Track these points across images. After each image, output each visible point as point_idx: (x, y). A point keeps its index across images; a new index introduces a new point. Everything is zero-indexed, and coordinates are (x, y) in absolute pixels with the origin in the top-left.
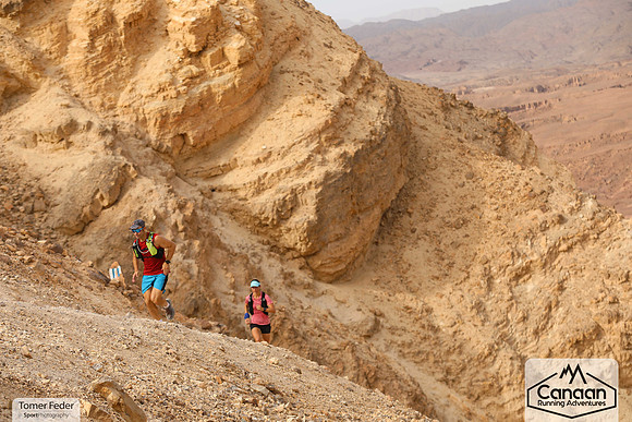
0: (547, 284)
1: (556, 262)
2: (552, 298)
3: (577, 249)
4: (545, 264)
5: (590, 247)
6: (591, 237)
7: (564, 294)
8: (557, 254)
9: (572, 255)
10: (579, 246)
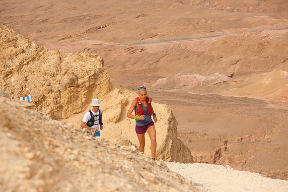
0: (20, 78)
1: (23, 69)
2: (23, 84)
3: (31, 63)
4: (18, 70)
5: (36, 62)
6: (36, 58)
7: (28, 82)
8: (23, 66)
9: (29, 66)
10: (31, 62)
